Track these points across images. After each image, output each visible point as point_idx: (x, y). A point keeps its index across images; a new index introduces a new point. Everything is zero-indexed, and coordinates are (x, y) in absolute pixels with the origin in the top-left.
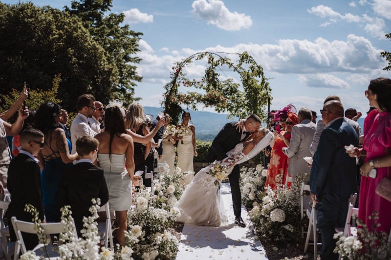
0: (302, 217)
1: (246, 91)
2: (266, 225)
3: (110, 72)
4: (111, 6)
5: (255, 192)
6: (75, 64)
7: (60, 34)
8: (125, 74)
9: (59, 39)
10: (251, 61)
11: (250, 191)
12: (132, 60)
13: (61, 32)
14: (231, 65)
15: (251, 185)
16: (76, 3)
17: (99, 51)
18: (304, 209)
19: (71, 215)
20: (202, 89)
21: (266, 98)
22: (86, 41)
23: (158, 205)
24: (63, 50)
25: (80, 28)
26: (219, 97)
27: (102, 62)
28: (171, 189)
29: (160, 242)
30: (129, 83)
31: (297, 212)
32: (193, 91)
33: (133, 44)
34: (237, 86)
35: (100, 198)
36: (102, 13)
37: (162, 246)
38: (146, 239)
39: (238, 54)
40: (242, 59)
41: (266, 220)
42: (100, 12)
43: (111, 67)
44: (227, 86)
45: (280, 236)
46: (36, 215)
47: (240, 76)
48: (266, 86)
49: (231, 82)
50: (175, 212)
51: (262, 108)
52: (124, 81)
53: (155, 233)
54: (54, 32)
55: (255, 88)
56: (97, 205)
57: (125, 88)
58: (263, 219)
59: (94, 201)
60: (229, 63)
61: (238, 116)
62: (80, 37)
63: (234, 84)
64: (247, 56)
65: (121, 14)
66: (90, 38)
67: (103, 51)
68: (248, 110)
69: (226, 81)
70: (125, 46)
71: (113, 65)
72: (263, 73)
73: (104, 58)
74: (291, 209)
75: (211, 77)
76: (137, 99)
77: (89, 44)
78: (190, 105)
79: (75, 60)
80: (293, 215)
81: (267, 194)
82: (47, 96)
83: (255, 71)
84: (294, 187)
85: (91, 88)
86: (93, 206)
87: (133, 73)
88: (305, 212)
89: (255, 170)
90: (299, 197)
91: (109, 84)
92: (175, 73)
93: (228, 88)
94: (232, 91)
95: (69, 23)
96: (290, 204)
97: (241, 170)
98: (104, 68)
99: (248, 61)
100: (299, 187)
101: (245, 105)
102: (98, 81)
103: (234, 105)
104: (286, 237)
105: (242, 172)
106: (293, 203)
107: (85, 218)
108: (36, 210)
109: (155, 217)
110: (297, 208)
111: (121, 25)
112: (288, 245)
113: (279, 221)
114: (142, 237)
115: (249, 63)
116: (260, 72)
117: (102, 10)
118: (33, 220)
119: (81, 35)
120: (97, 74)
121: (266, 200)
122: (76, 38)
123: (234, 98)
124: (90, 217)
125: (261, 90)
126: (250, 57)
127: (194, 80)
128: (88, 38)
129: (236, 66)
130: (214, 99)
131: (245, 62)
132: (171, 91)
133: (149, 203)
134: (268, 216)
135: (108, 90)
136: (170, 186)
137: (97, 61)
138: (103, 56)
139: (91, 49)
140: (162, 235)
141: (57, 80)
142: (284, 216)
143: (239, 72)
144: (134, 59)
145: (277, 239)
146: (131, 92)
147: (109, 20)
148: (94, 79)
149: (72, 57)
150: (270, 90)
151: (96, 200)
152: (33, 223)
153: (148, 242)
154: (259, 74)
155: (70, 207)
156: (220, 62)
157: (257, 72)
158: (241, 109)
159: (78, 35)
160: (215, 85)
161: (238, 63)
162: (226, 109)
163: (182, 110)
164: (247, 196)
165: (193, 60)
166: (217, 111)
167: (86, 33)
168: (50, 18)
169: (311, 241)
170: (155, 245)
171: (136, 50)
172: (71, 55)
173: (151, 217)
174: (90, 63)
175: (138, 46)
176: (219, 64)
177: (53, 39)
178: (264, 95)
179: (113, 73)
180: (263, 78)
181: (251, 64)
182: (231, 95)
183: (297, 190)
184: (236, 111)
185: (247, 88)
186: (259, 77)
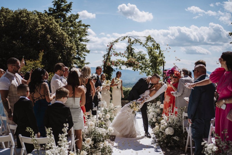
0: (184, 132)
1: (150, 58)
2: (163, 136)
3: (71, 48)
4: (71, 10)
5: (156, 117)
6: (51, 44)
7: (42, 27)
8: (80, 49)
9: (41, 30)
10: (153, 41)
11: (154, 117)
12: (83, 41)
13: (43, 25)
14: (141, 43)
15: (153, 113)
16: (51, 8)
17: (65, 36)
18: (185, 127)
19: (52, 133)
20: (124, 57)
21: (162, 62)
22: (57, 30)
23: (101, 126)
24: (44, 36)
25: (54, 23)
26: (134, 62)
27: (67, 43)
28: (108, 116)
29: (102, 148)
30: (82, 54)
31: (181, 129)
32: (120, 59)
33: (84, 31)
34: (145, 55)
35: (68, 123)
36: (66, 14)
37: (103, 150)
38: (94, 146)
39: (145, 37)
40: (148, 40)
41: (162, 133)
42: (65, 13)
43: (72, 45)
44: (139, 56)
45: (171, 143)
46: (33, 133)
47: (146, 49)
48: (162, 55)
49: (142, 53)
50: (111, 130)
51: (160, 68)
52: (80, 53)
53: (99, 142)
54: (39, 26)
55: (156, 56)
56: (66, 127)
57: (80, 57)
58: (161, 133)
59: (65, 125)
60: (140, 42)
61: (146, 73)
62: (54, 28)
64: (150, 38)
65: (77, 14)
66: (60, 29)
67: (67, 36)
68: (151, 69)
69: (138, 53)
70: (80, 33)
71: (73, 44)
72: (160, 48)
73: (68, 40)
74: (177, 127)
75: (130, 50)
76: (87, 63)
77: (59, 32)
78: (118, 67)
79: (51, 41)
80: (178, 130)
81: (163, 119)
82: (36, 63)
83: (155, 46)
84: (179, 114)
85: (60, 57)
86: (64, 128)
87: (85, 48)
88: (185, 129)
89: (156, 104)
90: (182, 120)
91: (71, 55)
92: (109, 49)
93: (140, 57)
94: (142, 58)
95: (47, 20)
96: (177, 124)
97: (148, 104)
98: (68, 46)
99: (151, 41)
100: (181, 114)
101: (150, 66)
102: (64, 54)
103: (143, 66)
104: (175, 143)
105: (149, 106)
106: (179, 124)
107: (60, 135)
108: (32, 130)
109: (99, 133)
110: (181, 127)
111: (77, 20)
112: (176, 148)
113: (170, 134)
114: (92, 145)
115: (151, 42)
116: (158, 47)
117: (66, 12)
118: (31, 136)
119: (54, 27)
120: (64, 49)
121: (163, 122)
122: (52, 29)
123: (143, 62)
124: (63, 134)
125: (159, 57)
126: (152, 38)
127: (120, 52)
128: (59, 29)
129: (144, 44)
130: (131, 63)
131: (149, 41)
132: (107, 59)
133: (95, 125)
134: (164, 131)
135: (70, 59)
136: (107, 115)
137: (64, 42)
138: (67, 39)
139: (60, 35)
140: (103, 143)
141: (41, 54)
142: (173, 131)
143: (146, 47)
144: (85, 40)
145: (169, 145)
146: (83, 59)
147: (70, 18)
148: (62, 52)
149: (49, 40)
150: (164, 57)
151: (66, 125)
152: (31, 138)
153: (95, 147)
154: (158, 48)
155: (51, 128)
156: (135, 42)
157: (157, 47)
158: (147, 68)
159: (52, 27)
160: (132, 55)
161: (145, 42)
162: (139, 69)
163: (113, 70)
164: (152, 120)
165: (119, 40)
166: (134, 70)
167: (57, 26)
168: (37, 17)
169: (189, 146)
170: (99, 149)
171: (86, 35)
172: (49, 39)
173: (97, 133)
174: (60, 43)
175: (87, 32)
176: (134, 43)
177: (39, 30)
178: (160, 60)
179: (73, 48)
180: (160, 51)
181: (153, 43)
182: (141, 60)
183: (180, 116)
184: (144, 70)
185: (151, 57)
186: (158, 50)
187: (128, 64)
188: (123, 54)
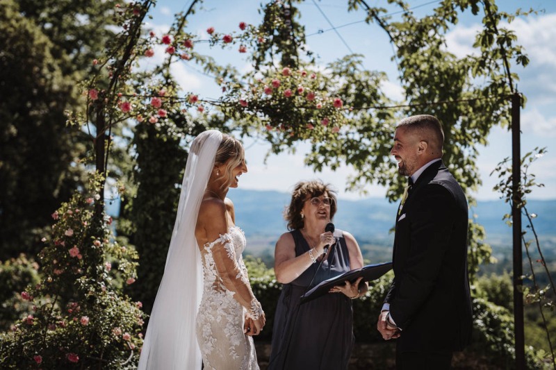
1: (409, 92)
17: (36, 42)
27: (45, 71)
34: (377, 82)
43: (68, 84)
44: (342, 81)
49: (358, 66)
55: (449, 71)
61: (384, 183)
63: (368, 73)
69: (340, 63)
71: (74, 79)
93: (348, 87)
98: (51, 84)
103: (368, 143)
120: (33, 99)
123: (369, 122)
127: (210, 31)
137: (32, 66)
138: (47, 53)
143: (382, 25)
148: (24, 112)
162: (342, 159)
166: (313, 166)
178: (490, 89)
180: (490, 15)
184: (375, 165)
185: (413, 85)
186: (475, 10)
187: (266, 108)
188: (227, 39)
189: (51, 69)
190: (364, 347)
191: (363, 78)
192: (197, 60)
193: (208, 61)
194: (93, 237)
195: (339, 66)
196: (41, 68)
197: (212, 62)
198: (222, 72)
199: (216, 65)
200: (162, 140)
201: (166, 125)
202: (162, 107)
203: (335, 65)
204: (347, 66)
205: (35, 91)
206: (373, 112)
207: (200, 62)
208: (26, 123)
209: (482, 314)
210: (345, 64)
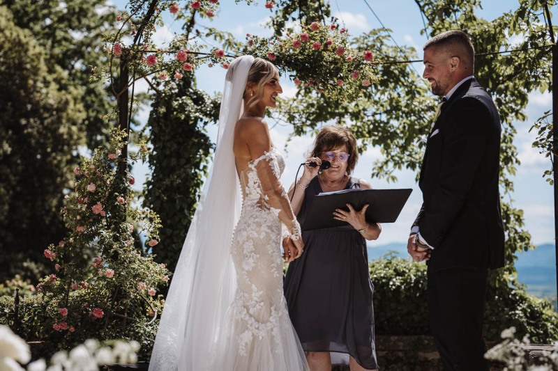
138: (42, 65)
189: (47, 84)
190: (393, 338)
191: (391, 54)
192: (215, 37)
193: (227, 38)
194: (116, 194)
195: (366, 41)
196: (35, 81)
197: (231, 38)
198: (242, 49)
199: (235, 41)
200: (180, 118)
201: (183, 103)
202: (188, 61)
203: (361, 41)
204: (374, 40)
205: (29, 107)
206: (401, 90)
207: (218, 38)
208: (20, 140)
209: (521, 305)
210: (371, 39)
